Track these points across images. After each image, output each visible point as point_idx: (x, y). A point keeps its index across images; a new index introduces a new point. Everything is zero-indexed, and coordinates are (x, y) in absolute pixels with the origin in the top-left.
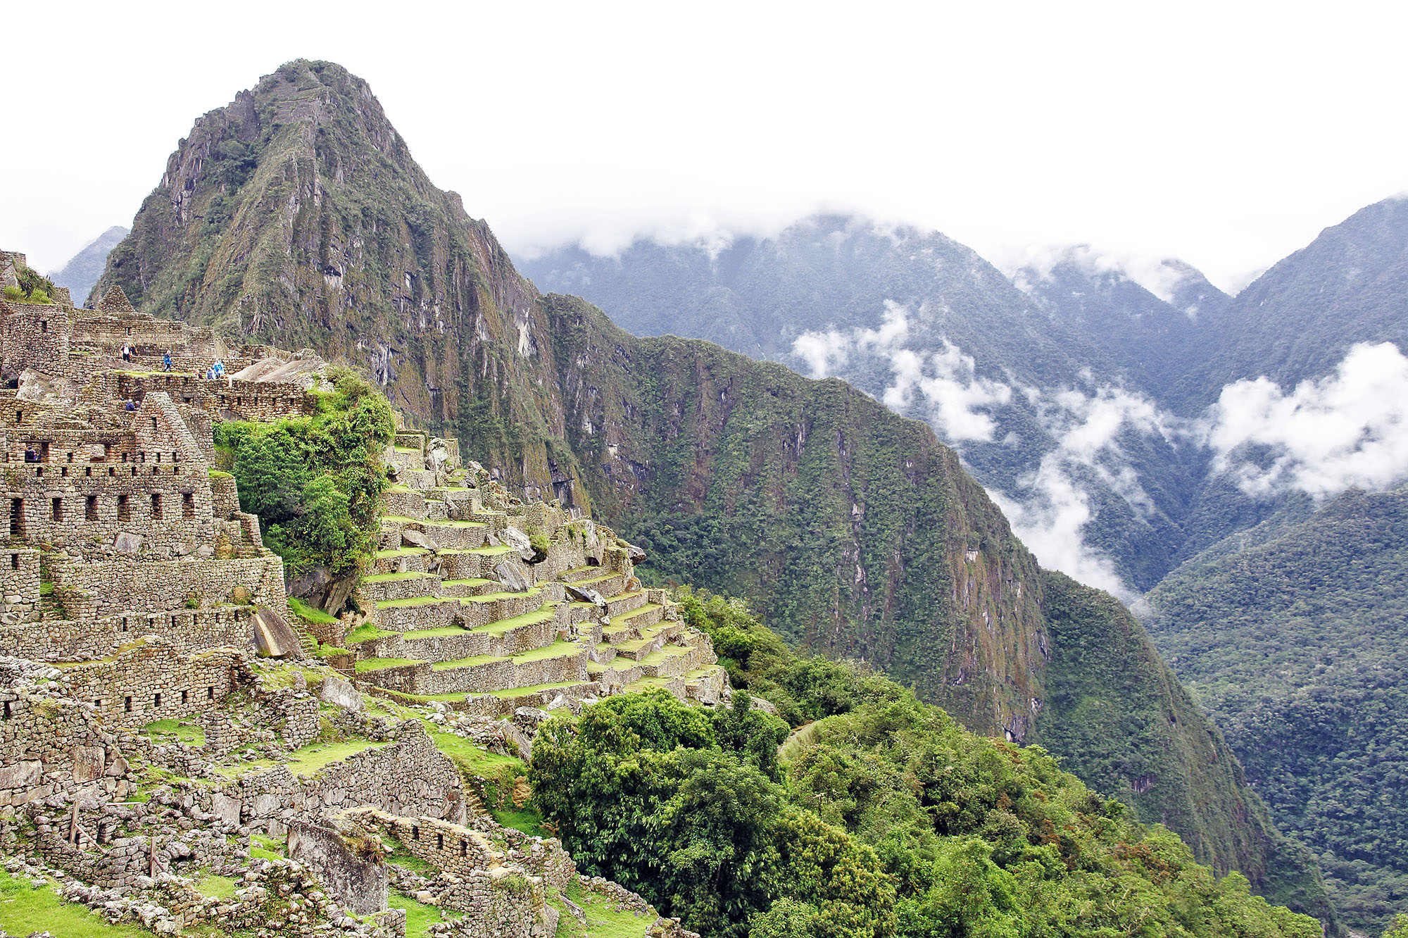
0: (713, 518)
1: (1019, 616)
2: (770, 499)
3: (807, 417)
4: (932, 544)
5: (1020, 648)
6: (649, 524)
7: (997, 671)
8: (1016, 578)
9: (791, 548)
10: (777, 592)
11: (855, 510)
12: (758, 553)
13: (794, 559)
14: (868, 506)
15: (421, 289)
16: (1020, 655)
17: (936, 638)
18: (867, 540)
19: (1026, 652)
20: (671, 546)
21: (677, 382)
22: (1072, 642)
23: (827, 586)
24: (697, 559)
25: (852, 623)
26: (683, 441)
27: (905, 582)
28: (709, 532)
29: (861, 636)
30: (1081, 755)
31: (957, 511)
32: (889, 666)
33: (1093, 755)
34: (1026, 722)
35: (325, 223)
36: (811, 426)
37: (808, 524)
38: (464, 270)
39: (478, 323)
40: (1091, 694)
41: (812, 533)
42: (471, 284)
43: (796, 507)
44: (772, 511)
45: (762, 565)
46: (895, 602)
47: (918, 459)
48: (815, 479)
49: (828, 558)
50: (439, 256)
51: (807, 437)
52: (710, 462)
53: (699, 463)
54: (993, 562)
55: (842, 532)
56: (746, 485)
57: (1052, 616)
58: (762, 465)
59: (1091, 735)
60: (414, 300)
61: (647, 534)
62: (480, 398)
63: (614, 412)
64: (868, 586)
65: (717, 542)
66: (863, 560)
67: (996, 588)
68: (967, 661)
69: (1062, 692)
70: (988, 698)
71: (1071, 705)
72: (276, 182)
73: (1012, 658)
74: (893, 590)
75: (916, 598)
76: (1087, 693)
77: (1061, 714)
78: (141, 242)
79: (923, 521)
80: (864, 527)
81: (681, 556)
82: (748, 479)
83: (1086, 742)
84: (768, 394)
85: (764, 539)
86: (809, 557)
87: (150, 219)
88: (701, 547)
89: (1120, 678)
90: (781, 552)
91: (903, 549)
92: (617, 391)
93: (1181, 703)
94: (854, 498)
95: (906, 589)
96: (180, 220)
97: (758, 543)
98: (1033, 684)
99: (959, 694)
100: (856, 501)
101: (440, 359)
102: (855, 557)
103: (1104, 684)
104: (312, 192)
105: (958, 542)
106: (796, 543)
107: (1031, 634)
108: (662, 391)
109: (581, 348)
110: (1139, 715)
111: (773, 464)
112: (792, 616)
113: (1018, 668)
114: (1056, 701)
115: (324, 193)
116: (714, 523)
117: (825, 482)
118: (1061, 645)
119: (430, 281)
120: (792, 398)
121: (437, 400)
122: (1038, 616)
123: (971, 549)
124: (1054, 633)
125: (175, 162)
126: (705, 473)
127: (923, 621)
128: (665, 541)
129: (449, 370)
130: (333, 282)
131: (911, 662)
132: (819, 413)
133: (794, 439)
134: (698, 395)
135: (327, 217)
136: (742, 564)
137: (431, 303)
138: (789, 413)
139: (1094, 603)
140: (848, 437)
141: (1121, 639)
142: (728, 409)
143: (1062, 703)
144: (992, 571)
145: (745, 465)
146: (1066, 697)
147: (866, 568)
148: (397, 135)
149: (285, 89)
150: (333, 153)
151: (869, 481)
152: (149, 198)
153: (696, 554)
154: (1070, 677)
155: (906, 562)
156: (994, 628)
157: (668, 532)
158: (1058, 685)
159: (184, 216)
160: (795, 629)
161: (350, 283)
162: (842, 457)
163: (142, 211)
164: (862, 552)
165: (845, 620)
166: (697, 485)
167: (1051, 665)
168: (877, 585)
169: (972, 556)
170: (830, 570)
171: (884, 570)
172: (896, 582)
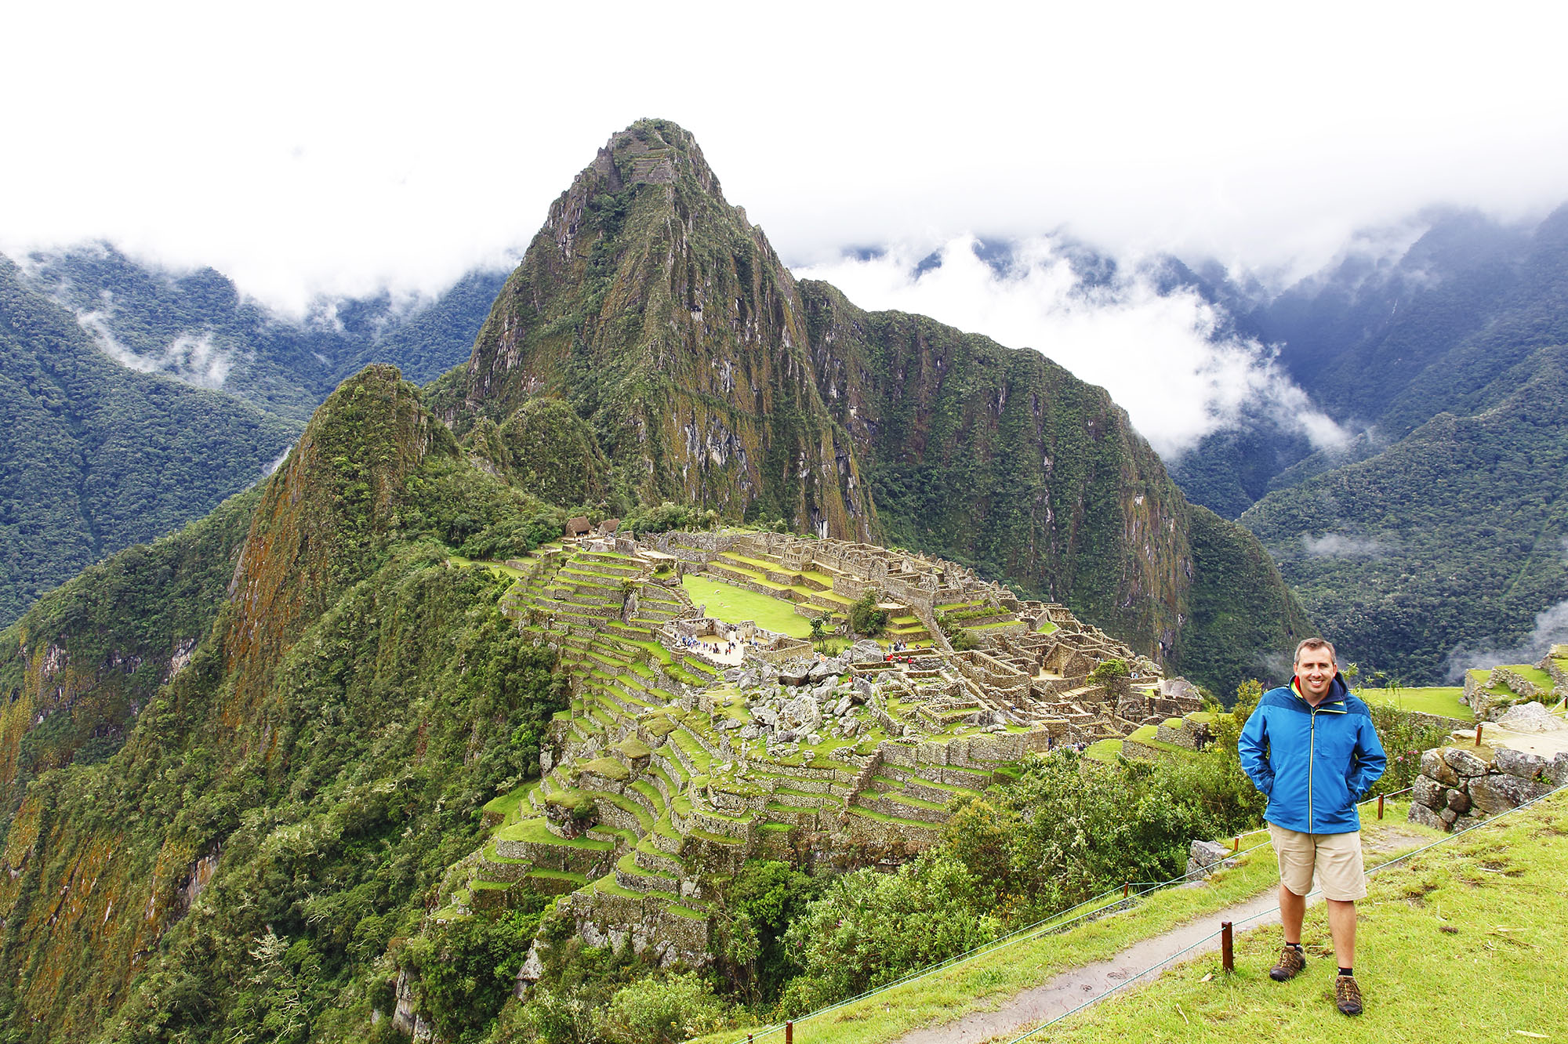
0: (932, 468)
1: (1171, 547)
2: (978, 452)
3: (1007, 381)
4: (1108, 492)
5: (1172, 573)
6: (883, 473)
7: (1154, 594)
8: (1170, 516)
9: (994, 493)
10: (984, 530)
11: (1046, 462)
12: (969, 499)
13: (998, 503)
14: (1057, 459)
15: (747, 311)
16: (1171, 579)
17: (1110, 569)
18: (1056, 487)
19: (1175, 576)
20: (900, 492)
21: (900, 350)
22: (1212, 567)
23: (1025, 526)
24: (921, 503)
25: (1044, 556)
26: (906, 402)
27: (1086, 522)
28: (930, 480)
29: (1050, 566)
30: (1217, 661)
31: (1129, 464)
32: (1072, 591)
33: (1227, 661)
34: (1174, 634)
35: (691, 271)
36: (1010, 389)
37: (1008, 474)
38: (772, 289)
39: (784, 334)
40: (1226, 611)
41: (1012, 481)
42: (777, 300)
43: (999, 459)
44: (980, 463)
45: (971, 507)
46: (1078, 538)
47: (1097, 419)
48: (1014, 435)
49: (1026, 504)
50: (757, 280)
51: (1007, 399)
52: (928, 419)
53: (919, 420)
54: (1154, 504)
55: (1037, 482)
56: (959, 440)
57: (1196, 545)
58: (971, 423)
59: (1225, 645)
60: (742, 321)
61: (881, 482)
62: (787, 394)
63: (855, 380)
64: (1055, 525)
65: (936, 488)
66: (1052, 503)
67: (1155, 524)
68: (1135, 587)
69: (1203, 609)
70: (1149, 617)
71: (1209, 620)
72: (657, 241)
73: (1165, 582)
74: (1076, 529)
75: (1094, 536)
76: (1222, 610)
77: (1200, 627)
78: (534, 274)
79: (1102, 472)
80: (1052, 476)
81: (908, 499)
82: (961, 435)
83: (1221, 651)
84: (975, 363)
85: (974, 487)
86: (1010, 502)
87: (540, 255)
88: (923, 492)
89: (1250, 598)
90: (987, 497)
91: (1084, 495)
92: (855, 361)
93: (1297, 618)
94: (1045, 452)
95: (1086, 529)
96: (565, 257)
97: (969, 490)
98: (1180, 603)
99: (1126, 615)
100: (1047, 455)
101: (759, 366)
102: (1046, 501)
103: (1237, 603)
104: (682, 247)
105: (1129, 490)
106: (999, 490)
107: (1180, 561)
108: (889, 358)
109: (829, 327)
110: (1265, 629)
111: (980, 423)
112: (996, 550)
113: (1170, 590)
114: (1197, 616)
115: (689, 247)
116: (934, 472)
117: (1022, 439)
118: (1203, 570)
119: (752, 302)
120: (996, 365)
121: (759, 398)
122: (1185, 546)
123: (1139, 494)
124: (1197, 559)
125: (558, 208)
126: (924, 429)
127: (1100, 555)
128: (897, 489)
129: (765, 372)
130: (697, 316)
131: (1090, 589)
132: (1017, 379)
133: (997, 401)
134: (919, 362)
135: (692, 265)
136: (956, 507)
137: (753, 322)
138: (992, 379)
139: (1231, 535)
140: (1041, 401)
141: (1252, 566)
142: (942, 377)
143: (1201, 618)
144: (1152, 511)
145: (958, 424)
146: (1206, 613)
147: (1054, 511)
148: (713, 174)
149: (637, 148)
150: (685, 207)
151: (1057, 437)
152: (537, 237)
153: (919, 498)
154: (1209, 596)
155: (1087, 505)
156: (1153, 559)
157: (896, 479)
158: (1199, 603)
159: (568, 253)
160: (999, 561)
161: (706, 315)
162: (1036, 416)
163: (532, 247)
164: (1051, 497)
165: (1038, 554)
166: (918, 439)
167: (1194, 586)
168: (1064, 525)
169: (1139, 501)
170: (1027, 513)
171: (1070, 512)
172: (1079, 523)
